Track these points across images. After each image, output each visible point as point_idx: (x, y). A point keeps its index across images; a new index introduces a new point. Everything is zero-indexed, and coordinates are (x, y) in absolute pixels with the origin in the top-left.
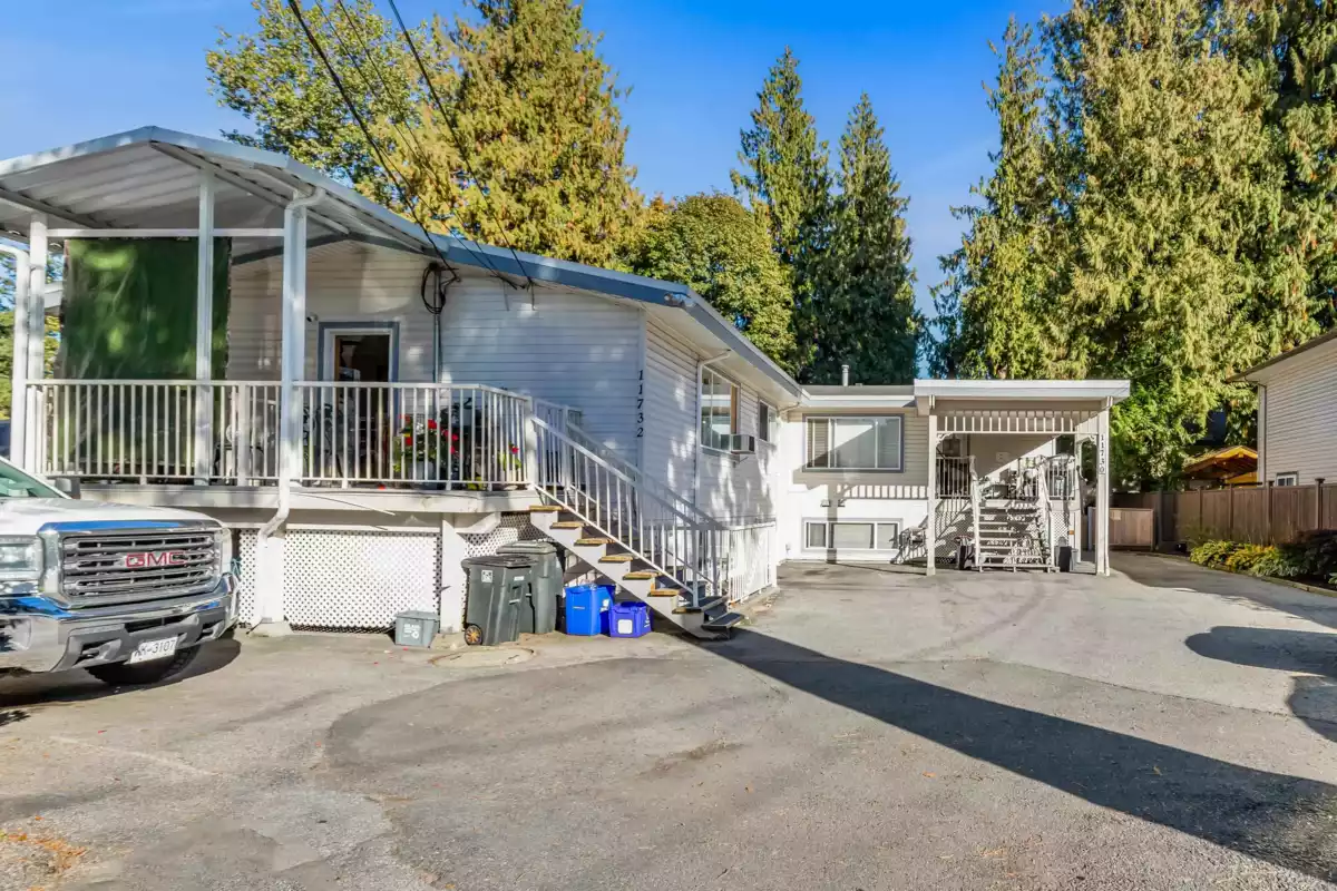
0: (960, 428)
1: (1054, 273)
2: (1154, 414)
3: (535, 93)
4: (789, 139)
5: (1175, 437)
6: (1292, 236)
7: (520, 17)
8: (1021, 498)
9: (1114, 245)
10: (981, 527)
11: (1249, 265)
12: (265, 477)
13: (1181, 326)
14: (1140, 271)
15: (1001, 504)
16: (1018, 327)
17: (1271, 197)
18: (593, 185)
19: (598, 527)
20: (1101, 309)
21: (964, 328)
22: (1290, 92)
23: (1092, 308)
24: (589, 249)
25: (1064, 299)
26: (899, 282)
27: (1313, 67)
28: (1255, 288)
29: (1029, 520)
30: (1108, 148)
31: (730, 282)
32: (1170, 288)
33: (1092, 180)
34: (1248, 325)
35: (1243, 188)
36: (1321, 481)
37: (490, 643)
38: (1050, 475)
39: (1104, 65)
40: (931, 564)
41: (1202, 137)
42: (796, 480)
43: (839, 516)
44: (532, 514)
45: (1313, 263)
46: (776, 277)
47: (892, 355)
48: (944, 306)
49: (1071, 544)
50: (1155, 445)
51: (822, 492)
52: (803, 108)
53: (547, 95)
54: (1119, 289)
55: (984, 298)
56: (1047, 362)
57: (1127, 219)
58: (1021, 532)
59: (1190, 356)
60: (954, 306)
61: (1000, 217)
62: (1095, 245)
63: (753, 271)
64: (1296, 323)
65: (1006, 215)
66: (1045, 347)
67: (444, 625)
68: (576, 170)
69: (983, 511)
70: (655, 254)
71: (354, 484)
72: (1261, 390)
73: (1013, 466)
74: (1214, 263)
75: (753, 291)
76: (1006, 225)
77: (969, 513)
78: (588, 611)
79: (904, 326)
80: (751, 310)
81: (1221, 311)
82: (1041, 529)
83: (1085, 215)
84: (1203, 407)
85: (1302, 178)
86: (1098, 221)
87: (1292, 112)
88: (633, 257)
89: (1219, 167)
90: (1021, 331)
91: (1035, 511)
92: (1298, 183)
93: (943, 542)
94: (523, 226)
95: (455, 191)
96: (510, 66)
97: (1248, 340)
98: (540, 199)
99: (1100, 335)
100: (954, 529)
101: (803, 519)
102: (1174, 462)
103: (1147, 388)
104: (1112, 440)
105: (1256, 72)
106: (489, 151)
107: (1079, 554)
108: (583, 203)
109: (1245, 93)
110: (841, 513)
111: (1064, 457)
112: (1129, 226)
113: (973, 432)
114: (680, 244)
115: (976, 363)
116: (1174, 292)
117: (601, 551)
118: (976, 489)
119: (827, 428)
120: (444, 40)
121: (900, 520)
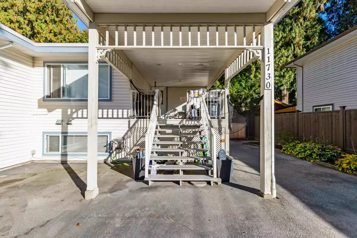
8: (189, 118)
36: (344, 107)
42: (40, 106)
43: (69, 131)
51: (58, 114)
82: (204, 140)
91: (199, 127)
101: (44, 133)
110: (71, 129)
119: (60, 71)
121: (110, 133)
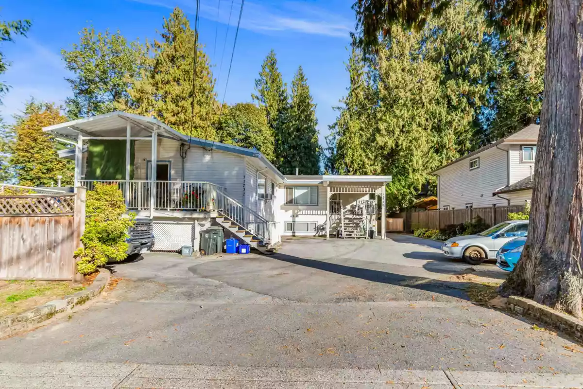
0: (337, 191)
1: (369, 135)
2: (404, 185)
3: (182, 67)
4: (273, 82)
5: (411, 193)
6: (450, 123)
7: (177, 39)
8: (357, 214)
9: (389, 126)
10: (344, 224)
11: (435, 133)
12: (146, 207)
13: (412, 155)
14: (399, 135)
15: (351, 216)
16: (357, 151)
17: (443, 110)
18: (203, 100)
19: (235, 222)
20: (385, 149)
21: (337, 152)
22: (449, 74)
23: (382, 148)
24: (202, 123)
25: (373, 144)
26: (313, 135)
27: (456, 66)
28: (437, 142)
29: (360, 221)
30: (386, 93)
31: (252, 135)
32: (408, 141)
33: (381, 103)
34: (435, 154)
35: (432, 107)
36: (453, 209)
37: (208, 255)
38: (367, 206)
39: (384, 64)
40: (328, 236)
41: (419, 89)
42: (282, 208)
44: (217, 219)
45: (457, 133)
46: (268, 133)
47: (311, 161)
48: (330, 143)
49: (374, 229)
50: (404, 196)
51: (290, 212)
52: (278, 71)
53: (187, 68)
54: (391, 141)
55: (344, 141)
56: (368, 166)
57: (393, 117)
58: (357, 225)
59: (415, 165)
60: (333, 143)
61: (350, 111)
62: (382, 126)
63: (260, 131)
64: (451, 154)
65: (352, 110)
66: (366, 160)
67: (195, 250)
68: (197, 94)
69: (344, 219)
70: (224, 125)
71: (171, 210)
72: (438, 177)
73: (354, 203)
74: (423, 133)
75: (260, 139)
76: (352, 114)
77: (340, 219)
78: (233, 246)
79: (315, 152)
80: (259, 145)
81: (426, 149)
82: (364, 224)
83: (379, 115)
84: (419, 183)
85: (453, 104)
86: (384, 118)
87: (449, 82)
88: (216, 125)
89: (424, 100)
90: (358, 153)
91: (362, 219)
92: (452, 106)
93: (332, 229)
94: (179, 115)
95: (154, 102)
96: (173, 57)
97: (434, 160)
98: (185, 106)
99: (386, 157)
100: (335, 225)
101: (284, 222)
102: (411, 202)
103: (401, 176)
104: (387, 195)
105: (438, 67)
106: (167, 88)
107: (376, 232)
108: (199, 106)
109: (433, 74)
110: (297, 219)
111: (372, 200)
112: (395, 120)
113: (342, 192)
114: (234, 121)
115: (341, 165)
116: (410, 143)
117: (237, 229)
118: (342, 211)
119: (292, 191)
120: (150, 47)
121: (317, 222)
